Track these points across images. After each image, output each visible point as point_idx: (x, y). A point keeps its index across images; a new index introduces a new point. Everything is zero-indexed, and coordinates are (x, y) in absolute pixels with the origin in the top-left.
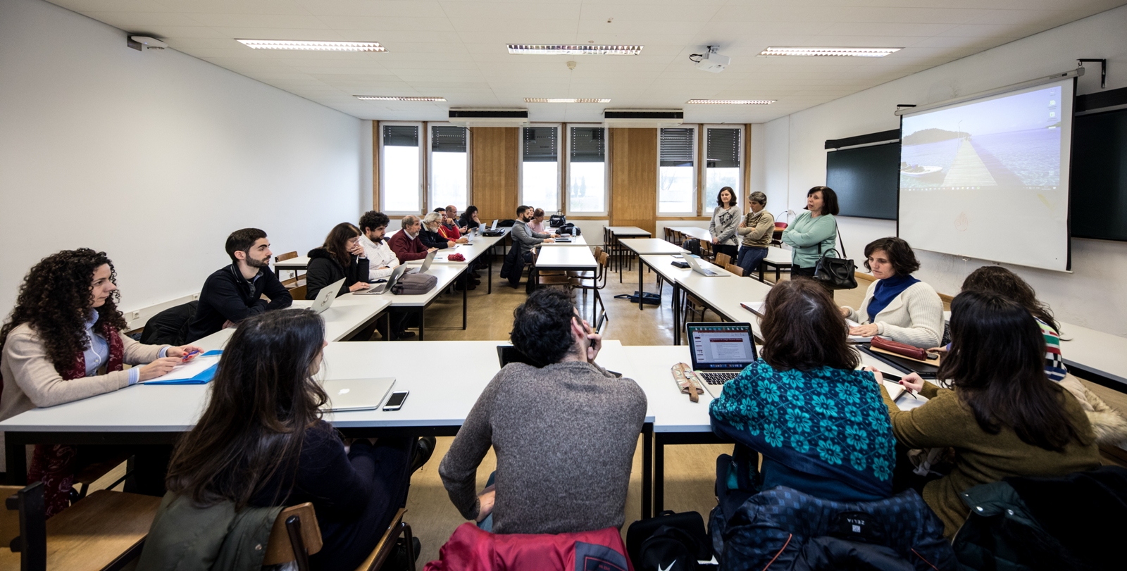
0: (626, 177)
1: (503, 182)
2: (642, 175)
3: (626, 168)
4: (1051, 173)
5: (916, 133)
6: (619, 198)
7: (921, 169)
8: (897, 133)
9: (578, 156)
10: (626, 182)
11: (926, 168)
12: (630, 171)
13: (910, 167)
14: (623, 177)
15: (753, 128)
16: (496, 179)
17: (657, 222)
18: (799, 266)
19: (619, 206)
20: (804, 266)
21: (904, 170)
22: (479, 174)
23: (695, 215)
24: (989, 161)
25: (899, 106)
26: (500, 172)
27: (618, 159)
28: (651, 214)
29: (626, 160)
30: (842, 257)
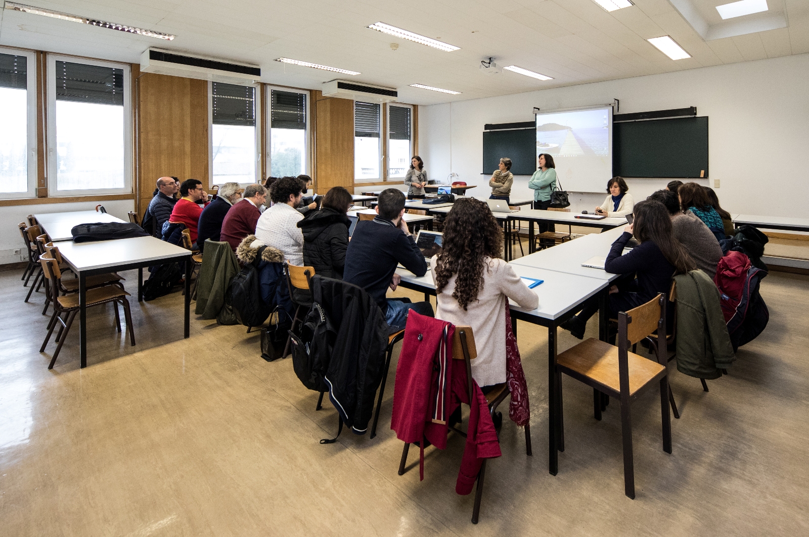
0: (328, 146)
1: (188, 148)
2: (342, 145)
3: (329, 137)
4: (605, 149)
5: (544, 125)
6: (323, 167)
7: (548, 145)
8: (533, 124)
9: (280, 122)
10: (329, 151)
11: (550, 145)
12: (332, 141)
13: (542, 144)
14: (326, 146)
15: (420, 109)
16: (176, 144)
17: (355, 188)
18: (541, 201)
19: (323, 174)
20: (544, 200)
21: (538, 145)
22: (151, 136)
23: (382, 180)
24: (580, 142)
25: (534, 108)
26: (184, 136)
27: (321, 128)
28: (351, 181)
29: (328, 129)
30: (560, 190)
